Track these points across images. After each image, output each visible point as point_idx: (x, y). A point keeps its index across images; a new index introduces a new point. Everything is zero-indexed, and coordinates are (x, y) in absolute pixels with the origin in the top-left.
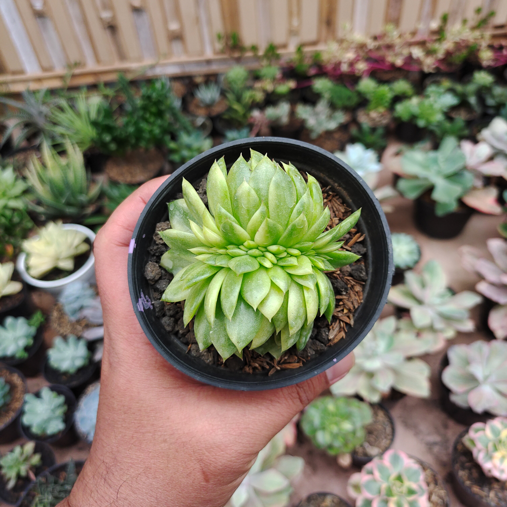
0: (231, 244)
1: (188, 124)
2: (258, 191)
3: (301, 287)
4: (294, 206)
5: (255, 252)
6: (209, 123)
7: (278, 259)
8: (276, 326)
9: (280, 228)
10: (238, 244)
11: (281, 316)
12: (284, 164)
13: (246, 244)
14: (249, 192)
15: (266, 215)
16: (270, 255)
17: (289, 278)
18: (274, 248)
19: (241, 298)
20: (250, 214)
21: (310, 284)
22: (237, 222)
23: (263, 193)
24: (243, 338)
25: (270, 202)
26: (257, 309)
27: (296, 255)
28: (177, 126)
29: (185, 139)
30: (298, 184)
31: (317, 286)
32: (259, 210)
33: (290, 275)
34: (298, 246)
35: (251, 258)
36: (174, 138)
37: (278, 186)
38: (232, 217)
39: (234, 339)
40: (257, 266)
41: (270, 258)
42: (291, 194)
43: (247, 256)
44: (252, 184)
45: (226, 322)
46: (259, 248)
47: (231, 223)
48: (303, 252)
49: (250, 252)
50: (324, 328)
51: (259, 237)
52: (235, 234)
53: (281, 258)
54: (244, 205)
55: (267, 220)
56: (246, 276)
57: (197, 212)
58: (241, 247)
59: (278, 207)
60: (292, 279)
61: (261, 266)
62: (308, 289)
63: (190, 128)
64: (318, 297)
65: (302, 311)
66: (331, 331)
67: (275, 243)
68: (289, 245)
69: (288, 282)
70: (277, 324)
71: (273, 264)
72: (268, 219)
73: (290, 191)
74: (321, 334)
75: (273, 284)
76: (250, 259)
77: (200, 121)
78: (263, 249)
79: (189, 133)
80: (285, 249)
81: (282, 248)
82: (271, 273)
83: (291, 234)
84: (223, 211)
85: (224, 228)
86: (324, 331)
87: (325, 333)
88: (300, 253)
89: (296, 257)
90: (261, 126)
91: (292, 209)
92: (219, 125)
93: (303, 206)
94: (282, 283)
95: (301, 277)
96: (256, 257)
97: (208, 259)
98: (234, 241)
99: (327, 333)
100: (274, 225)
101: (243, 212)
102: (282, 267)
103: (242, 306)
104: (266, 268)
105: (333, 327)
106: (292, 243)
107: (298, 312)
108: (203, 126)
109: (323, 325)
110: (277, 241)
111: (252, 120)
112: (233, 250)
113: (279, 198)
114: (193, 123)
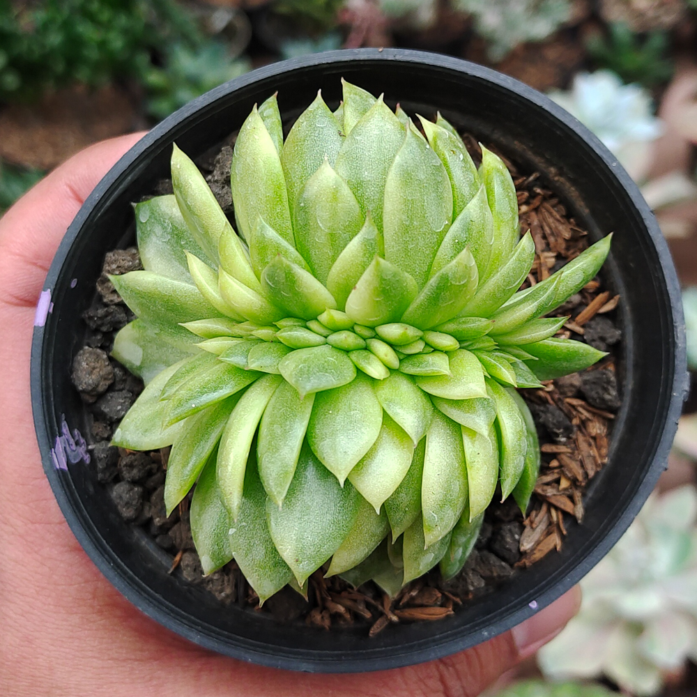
0: (289, 315)
1: (192, 27)
2: (357, 187)
3: (457, 429)
4: (447, 228)
5: (346, 338)
6: (242, 25)
7: (402, 357)
8: (392, 523)
9: (410, 281)
10: (306, 317)
11: (405, 499)
12: (424, 121)
13: (324, 317)
14: (336, 191)
15: (374, 249)
16: (382, 349)
17: (429, 406)
18: (393, 331)
19: (307, 451)
20: (337, 244)
21: (480, 423)
22: (304, 262)
23: (371, 192)
24: (310, 551)
25: (386, 218)
26: (347, 481)
27: (447, 349)
28: (165, 32)
29: (185, 62)
30: (458, 173)
31: (496, 426)
32: (359, 236)
33: (430, 397)
34: (452, 327)
35: (335, 353)
36: (158, 59)
37: (407, 177)
38: (292, 249)
39: (287, 552)
40: (350, 375)
41: (382, 356)
42: (440, 198)
43: (325, 349)
44: (343, 171)
45: (270, 509)
46: (357, 329)
47: (288, 266)
48: (465, 342)
49: (334, 338)
50: (510, 522)
51: (358, 303)
52: (297, 294)
53: (410, 356)
54: (322, 221)
55: (378, 264)
56: (322, 398)
57: (207, 232)
58: (313, 325)
59: (406, 229)
60: (435, 408)
61: (360, 373)
62: (473, 433)
63: (197, 37)
64: (497, 453)
65: (457, 487)
66: (527, 530)
67: (395, 319)
68: (431, 325)
69: (425, 416)
70: (395, 517)
71: (389, 369)
72: (381, 260)
73: (436, 190)
74: (503, 538)
75: (388, 421)
76: (332, 357)
77: (221, 19)
78: (366, 333)
79: (194, 48)
80: (420, 333)
81: (412, 332)
82: (385, 392)
83: (436, 298)
84: (271, 233)
85: (271, 277)
86: (510, 530)
87: (513, 536)
88: (458, 346)
89: (446, 352)
90: (369, 30)
91: (441, 236)
92: (268, 30)
93: (467, 228)
94: (409, 416)
95: (457, 403)
96: (347, 351)
97: (230, 352)
98: (296, 310)
99: (517, 537)
100: (395, 275)
101: (320, 238)
102: (413, 378)
103: (311, 472)
104: (373, 381)
105: (532, 522)
106: (437, 319)
107: (448, 489)
108: (228, 33)
109: (508, 515)
110: (402, 314)
111: (347, 17)
112: (291, 332)
113: (411, 208)
114: (203, 25)
